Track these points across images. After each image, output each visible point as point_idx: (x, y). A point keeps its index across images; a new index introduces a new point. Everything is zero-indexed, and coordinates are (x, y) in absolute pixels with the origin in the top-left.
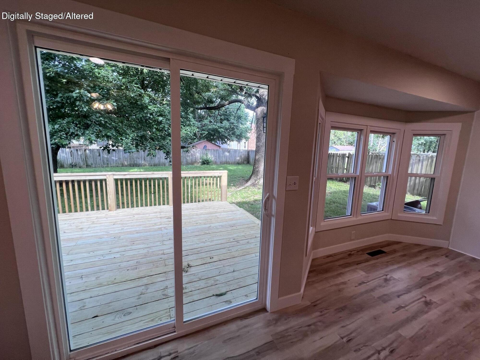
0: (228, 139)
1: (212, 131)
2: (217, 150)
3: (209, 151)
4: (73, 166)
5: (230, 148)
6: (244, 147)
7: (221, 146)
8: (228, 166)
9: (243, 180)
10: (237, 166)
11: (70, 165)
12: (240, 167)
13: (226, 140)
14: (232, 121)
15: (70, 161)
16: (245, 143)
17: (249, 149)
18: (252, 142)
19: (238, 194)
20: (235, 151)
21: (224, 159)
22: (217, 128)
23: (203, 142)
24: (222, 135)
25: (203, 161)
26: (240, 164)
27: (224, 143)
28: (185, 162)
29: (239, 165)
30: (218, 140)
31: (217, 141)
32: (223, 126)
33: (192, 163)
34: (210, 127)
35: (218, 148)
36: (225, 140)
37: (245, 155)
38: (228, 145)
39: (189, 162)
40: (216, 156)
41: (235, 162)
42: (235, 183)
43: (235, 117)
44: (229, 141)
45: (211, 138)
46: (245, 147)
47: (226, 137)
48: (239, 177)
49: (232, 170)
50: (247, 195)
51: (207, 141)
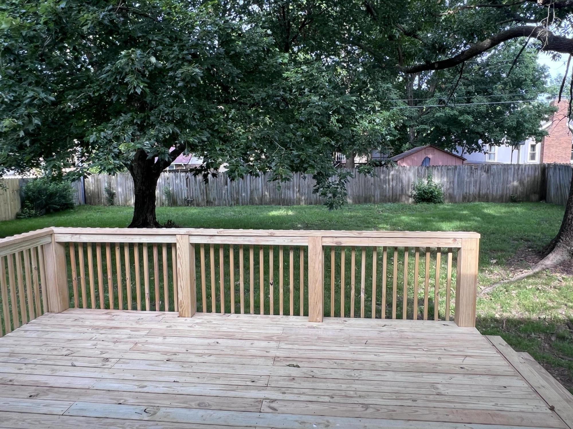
0: (486, 141)
1: (444, 123)
2: (456, 167)
3: (436, 169)
4: (188, 202)
5: (491, 161)
6: (529, 156)
7: (467, 156)
8: (485, 204)
9: (529, 247)
10: (509, 207)
11: (185, 200)
12: (519, 209)
13: (480, 142)
14: (497, 94)
15: (185, 195)
16: (533, 147)
17: (546, 161)
18: (553, 143)
19: (514, 293)
20: (506, 168)
21: (472, 188)
22: (455, 114)
23: (422, 150)
24: (471, 132)
25: (420, 194)
26: (519, 202)
27: (473, 149)
28: (379, 196)
29: (515, 204)
30: (459, 144)
31: (457, 147)
32: (471, 109)
33: (395, 199)
34: (438, 114)
35: (458, 163)
36: (477, 143)
37: (533, 179)
38: (485, 153)
39: (388, 195)
40: (453, 182)
41: (502, 196)
42: (503, 256)
43: (505, 84)
44: (488, 145)
45: (441, 139)
46: (533, 157)
47: (482, 136)
48: (514, 240)
49: (494, 217)
50: (543, 300)
51: (432, 148)
